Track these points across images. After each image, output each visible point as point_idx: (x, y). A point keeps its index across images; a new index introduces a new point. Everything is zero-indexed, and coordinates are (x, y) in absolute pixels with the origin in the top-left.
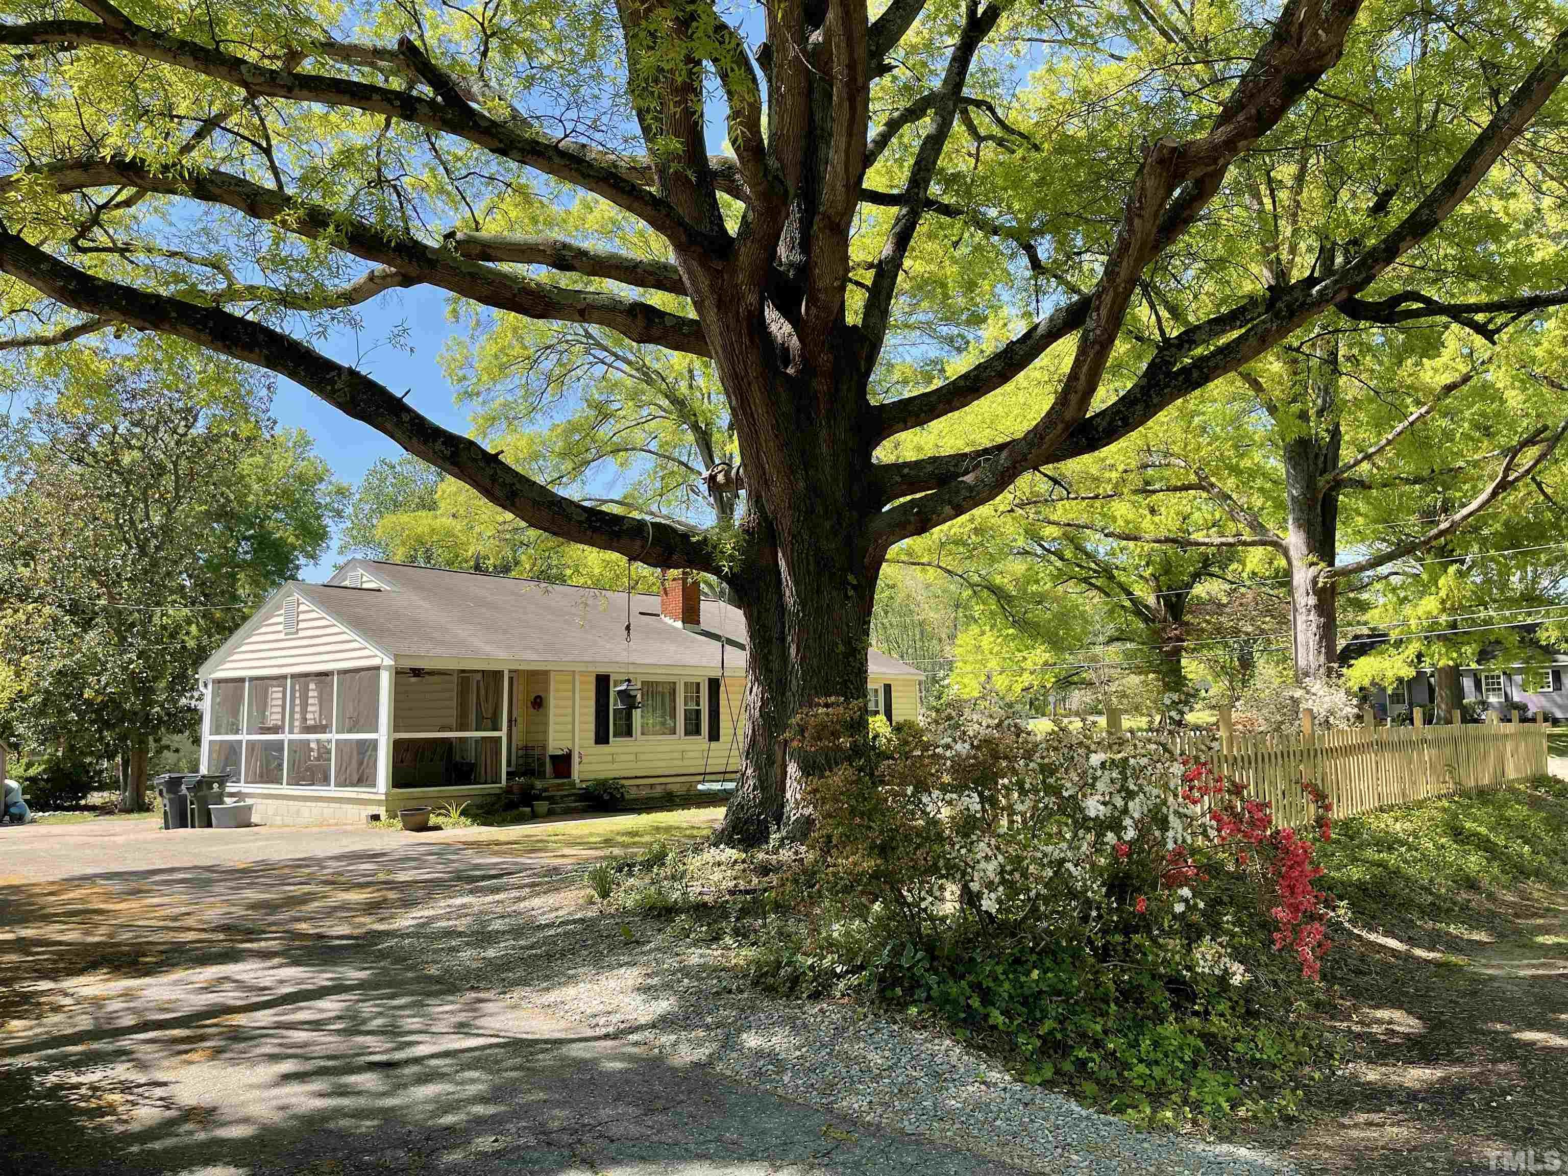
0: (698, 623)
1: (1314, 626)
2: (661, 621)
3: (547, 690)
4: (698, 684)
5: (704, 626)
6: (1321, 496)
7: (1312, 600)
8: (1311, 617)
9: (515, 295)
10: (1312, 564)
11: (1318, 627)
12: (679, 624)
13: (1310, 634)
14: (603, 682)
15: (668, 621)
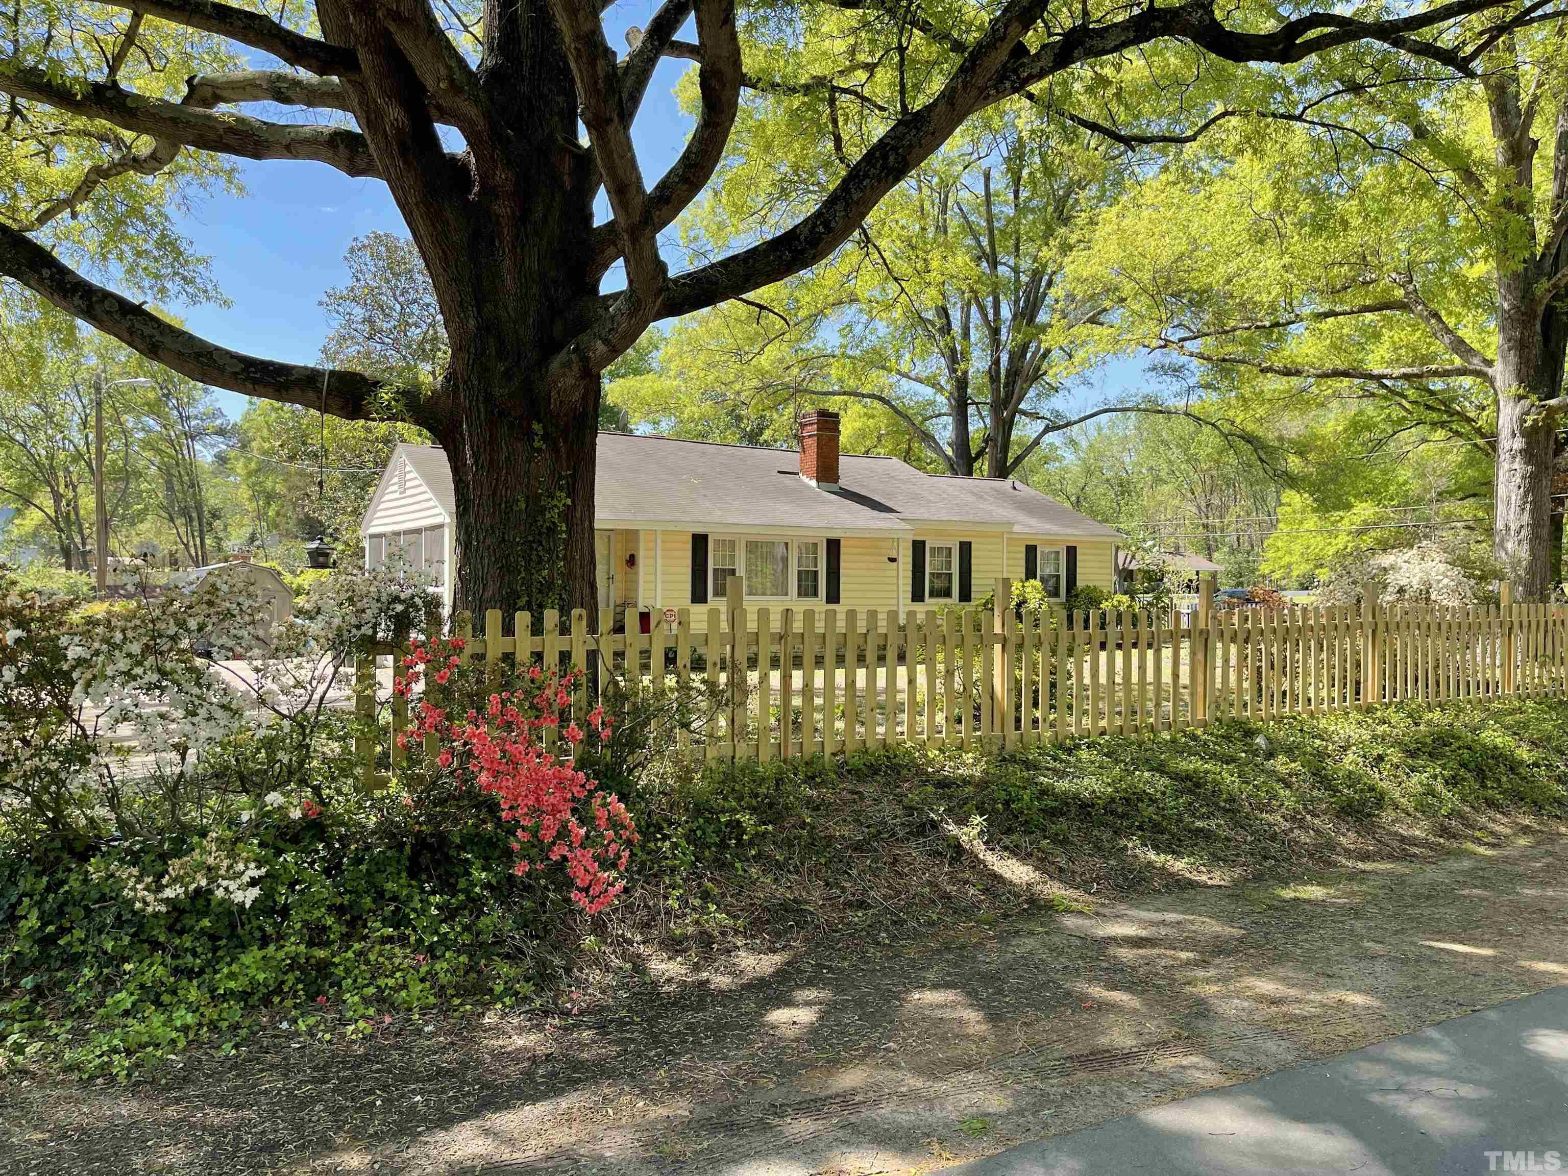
0: (836, 479)
1: (1518, 475)
2: (800, 480)
3: (638, 549)
4: (815, 545)
5: (843, 483)
6: (1541, 309)
7: (1519, 443)
8: (1516, 466)
9: (221, 137)
10: (1520, 398)
11: (1523, 477)
12: (813, 483)
13: (1513, 487)
14: (700, 542)
15: (805, 479)
